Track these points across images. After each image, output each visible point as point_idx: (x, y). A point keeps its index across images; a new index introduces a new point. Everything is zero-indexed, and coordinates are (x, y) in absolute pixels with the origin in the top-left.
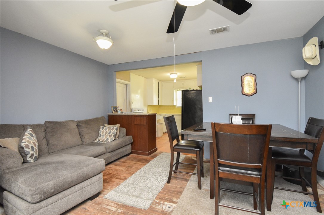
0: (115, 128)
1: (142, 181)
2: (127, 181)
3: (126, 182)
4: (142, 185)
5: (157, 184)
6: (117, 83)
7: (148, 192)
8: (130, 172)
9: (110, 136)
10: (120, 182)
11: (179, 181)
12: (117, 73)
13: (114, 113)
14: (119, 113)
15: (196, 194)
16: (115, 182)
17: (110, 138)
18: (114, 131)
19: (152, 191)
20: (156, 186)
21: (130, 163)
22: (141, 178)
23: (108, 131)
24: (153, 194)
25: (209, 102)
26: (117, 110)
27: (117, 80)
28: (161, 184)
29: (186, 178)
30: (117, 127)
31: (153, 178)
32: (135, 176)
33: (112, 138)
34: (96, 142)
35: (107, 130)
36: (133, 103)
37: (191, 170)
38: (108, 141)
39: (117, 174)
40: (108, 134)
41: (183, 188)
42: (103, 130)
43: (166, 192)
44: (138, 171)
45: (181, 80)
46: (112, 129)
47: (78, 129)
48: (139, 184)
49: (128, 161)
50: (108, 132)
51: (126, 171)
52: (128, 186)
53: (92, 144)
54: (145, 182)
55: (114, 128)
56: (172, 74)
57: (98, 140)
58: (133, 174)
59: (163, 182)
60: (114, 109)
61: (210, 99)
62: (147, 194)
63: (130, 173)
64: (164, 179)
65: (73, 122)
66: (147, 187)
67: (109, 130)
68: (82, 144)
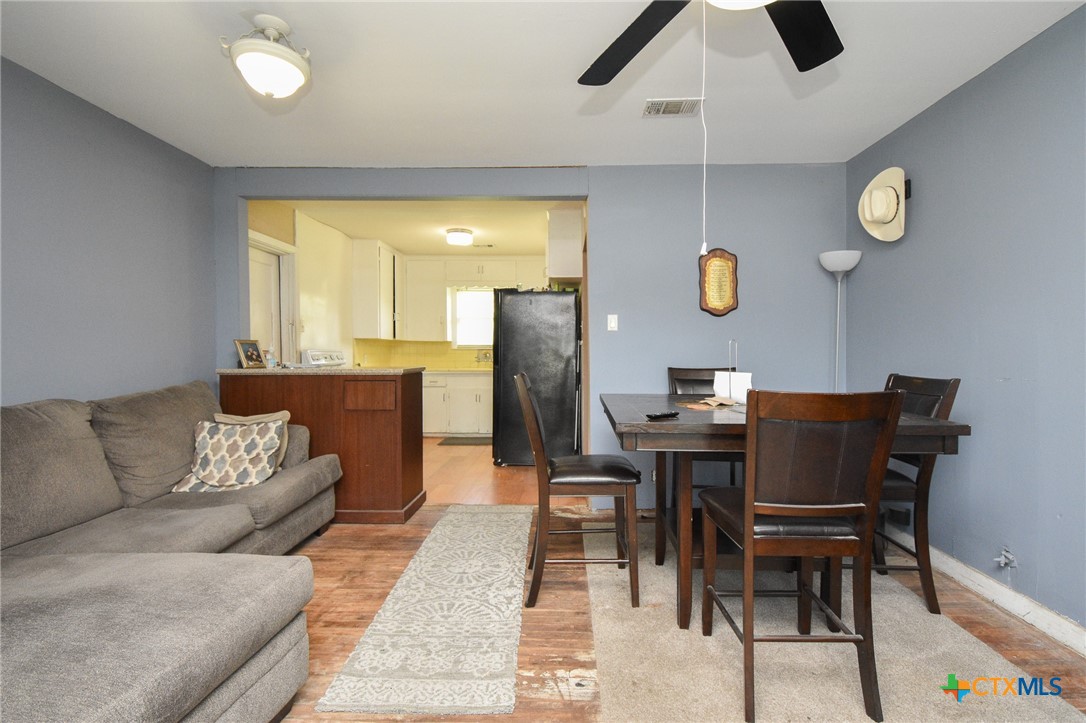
0: (273, 427)
1: (437, 617)
2: (377, 625)
3: (375, 630)
4: (445, 631)
5: (493, 615)
6: (250, 249)
7: (482, 650)
8: (370, 590)
9: (255, 461)
10: (352, 637)
11: (558, 592)
12: (251, 204)
13: (249, 369)
14: (271, 367)
15: (632, 623)
16: (327, 638)
17: (254, 471)
18: (272, 439)
19: (493, 643)
20: (498, 626)
21: (346, 558)
22: (426, 606)
23: (240, 442)
24: (504, 655)
25: (609, 329)
26: (259, 356)
27: (253, 235)
28: (507, 613)
29: (574, 578)
30: (280, 423)
31: (467, 597)
32: (396, 603)
33: (264, 469)
34: (186, 489)
35: (237, 438)
36: (306, 328)
37: (574, 550)
38: (248, 481)
39: (318, 609)
40: (242, 451)
41: (584, 613)
42: (216, 438)
43: (537, 637)
44: (398, 584)
45: (478, 255)
46: (262, 433)
47: (100, 436)
48: (429, 628)
49: (334, 553)
50: (243, 445)
51: (349, 591)
52: (394, 645)
53: (169, 501)
54: (450, 619)
55: (268, 429)
56: (456, 230)
57: (194, 481)
58: (383, 596)
59: (512, 607)
60: (246, 352)
61: (613, 322)
62: (482, 656)
63: (370, 597)
64: (510, 595)
65: (73, 409)
66: (468, 634)
67: (244, 436)
68: (123, 505)
